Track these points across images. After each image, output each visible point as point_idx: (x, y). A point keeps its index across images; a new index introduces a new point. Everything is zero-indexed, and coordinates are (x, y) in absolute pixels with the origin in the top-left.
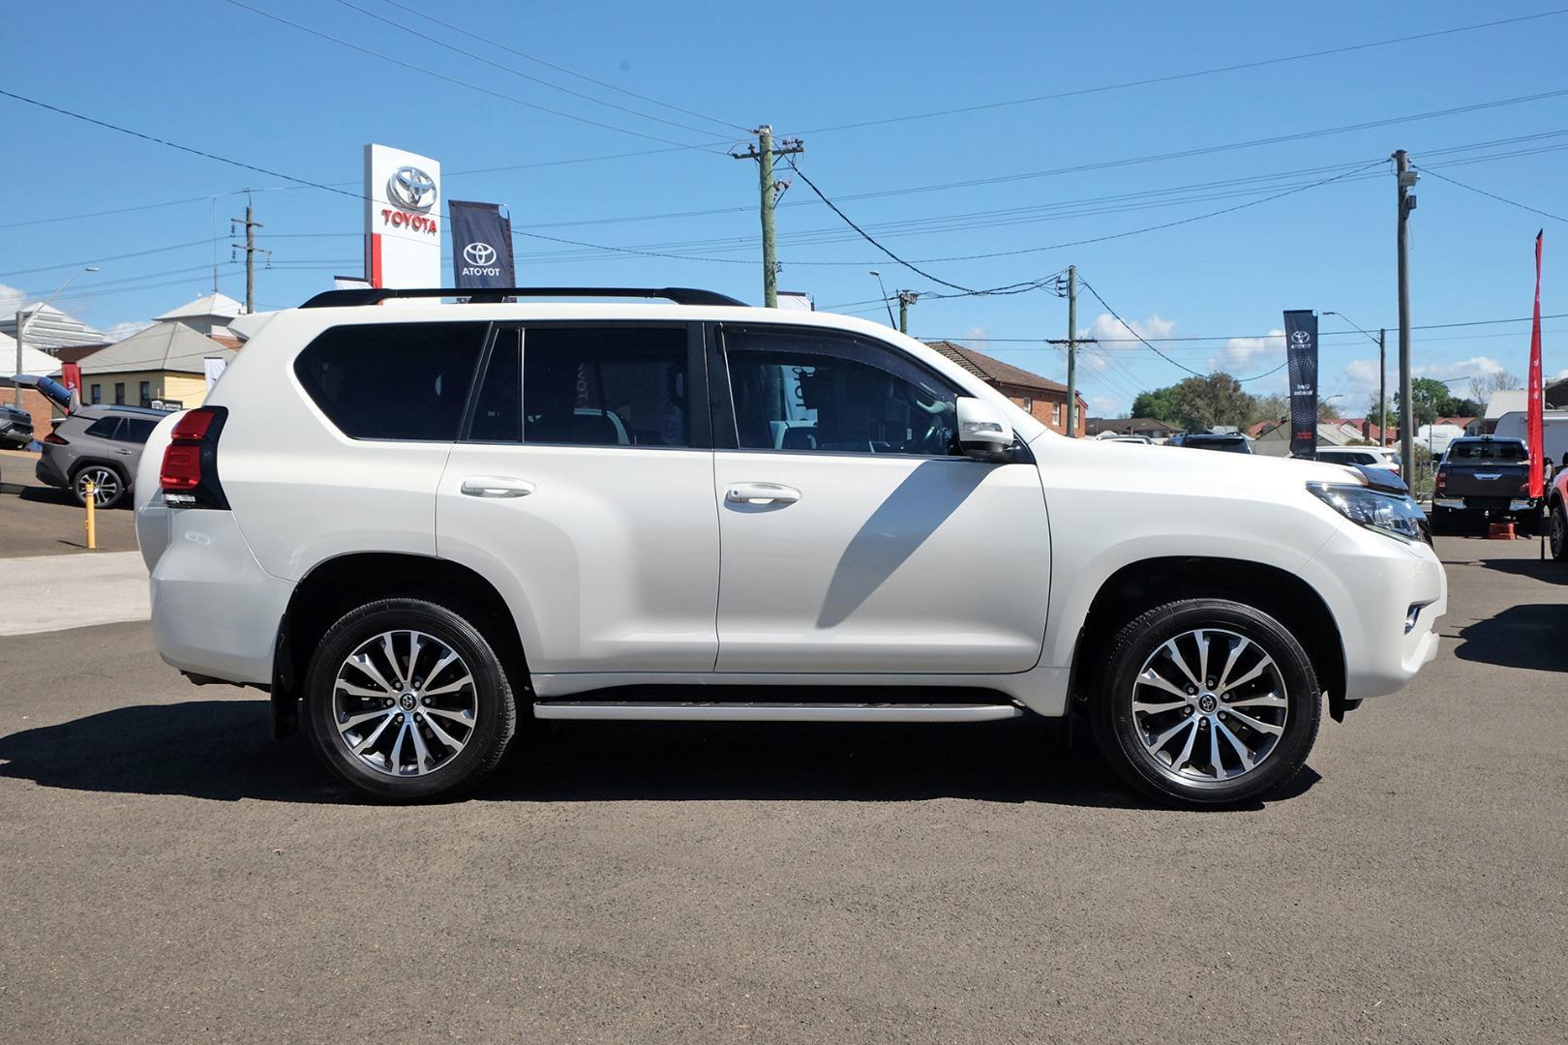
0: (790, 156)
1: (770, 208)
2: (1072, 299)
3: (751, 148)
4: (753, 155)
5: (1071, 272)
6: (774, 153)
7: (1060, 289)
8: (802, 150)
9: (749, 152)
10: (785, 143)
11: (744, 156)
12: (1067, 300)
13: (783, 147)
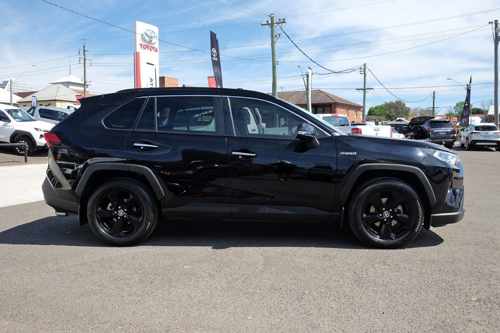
0: (280, 24)
1: (274, 43)
2: (365, 75)
3: (268, 22)
4: (268, 24)
5: (365, 65)
6: (276, 23)
7: (361, 71)
8: (285, 22)
9: (267, 23)
10: (279, 20)
11: (265, 25)
12: (363, 75)
13: (279, 22)
